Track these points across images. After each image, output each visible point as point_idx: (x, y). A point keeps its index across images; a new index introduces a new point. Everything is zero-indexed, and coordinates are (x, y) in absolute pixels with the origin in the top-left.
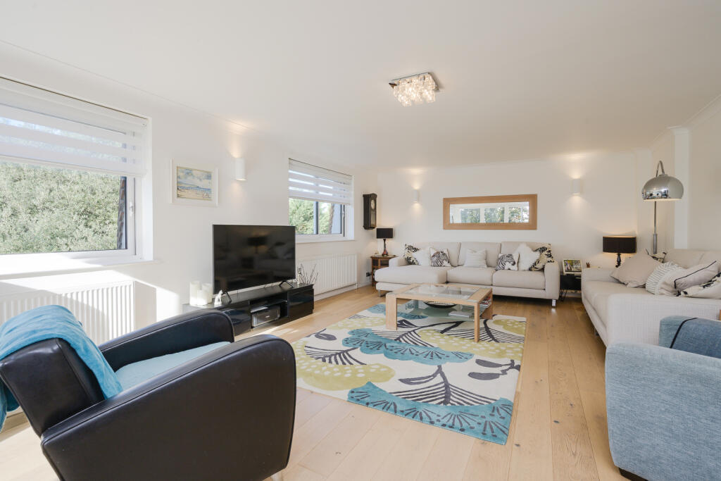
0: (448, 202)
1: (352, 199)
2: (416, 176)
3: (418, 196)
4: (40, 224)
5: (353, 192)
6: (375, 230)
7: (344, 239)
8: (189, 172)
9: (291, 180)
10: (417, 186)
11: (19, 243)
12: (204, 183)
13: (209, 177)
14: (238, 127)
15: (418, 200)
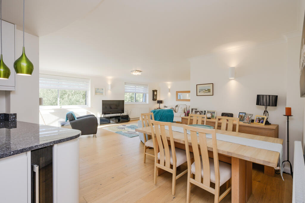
0: (177, 92)
1: (148, 92)
2: (169, 84)
3: (169, 90)
4: (74, 98)
5: (148, 90)
6: (157, 101)
7: (146, 103)
8: (98, 89)
9: (125, 88)
10: (169, 87)
11: (69, 103)
12: (101, 91)
13: (103, 89)
14: (110, 78)
15: (170, 91)
